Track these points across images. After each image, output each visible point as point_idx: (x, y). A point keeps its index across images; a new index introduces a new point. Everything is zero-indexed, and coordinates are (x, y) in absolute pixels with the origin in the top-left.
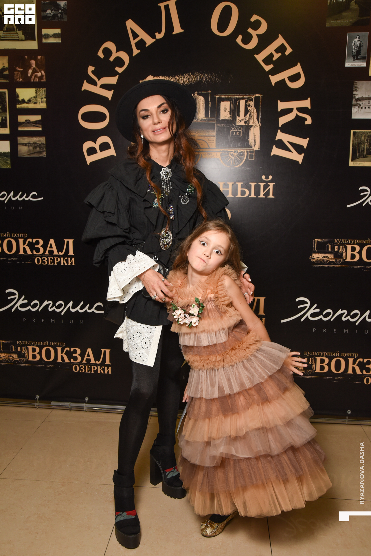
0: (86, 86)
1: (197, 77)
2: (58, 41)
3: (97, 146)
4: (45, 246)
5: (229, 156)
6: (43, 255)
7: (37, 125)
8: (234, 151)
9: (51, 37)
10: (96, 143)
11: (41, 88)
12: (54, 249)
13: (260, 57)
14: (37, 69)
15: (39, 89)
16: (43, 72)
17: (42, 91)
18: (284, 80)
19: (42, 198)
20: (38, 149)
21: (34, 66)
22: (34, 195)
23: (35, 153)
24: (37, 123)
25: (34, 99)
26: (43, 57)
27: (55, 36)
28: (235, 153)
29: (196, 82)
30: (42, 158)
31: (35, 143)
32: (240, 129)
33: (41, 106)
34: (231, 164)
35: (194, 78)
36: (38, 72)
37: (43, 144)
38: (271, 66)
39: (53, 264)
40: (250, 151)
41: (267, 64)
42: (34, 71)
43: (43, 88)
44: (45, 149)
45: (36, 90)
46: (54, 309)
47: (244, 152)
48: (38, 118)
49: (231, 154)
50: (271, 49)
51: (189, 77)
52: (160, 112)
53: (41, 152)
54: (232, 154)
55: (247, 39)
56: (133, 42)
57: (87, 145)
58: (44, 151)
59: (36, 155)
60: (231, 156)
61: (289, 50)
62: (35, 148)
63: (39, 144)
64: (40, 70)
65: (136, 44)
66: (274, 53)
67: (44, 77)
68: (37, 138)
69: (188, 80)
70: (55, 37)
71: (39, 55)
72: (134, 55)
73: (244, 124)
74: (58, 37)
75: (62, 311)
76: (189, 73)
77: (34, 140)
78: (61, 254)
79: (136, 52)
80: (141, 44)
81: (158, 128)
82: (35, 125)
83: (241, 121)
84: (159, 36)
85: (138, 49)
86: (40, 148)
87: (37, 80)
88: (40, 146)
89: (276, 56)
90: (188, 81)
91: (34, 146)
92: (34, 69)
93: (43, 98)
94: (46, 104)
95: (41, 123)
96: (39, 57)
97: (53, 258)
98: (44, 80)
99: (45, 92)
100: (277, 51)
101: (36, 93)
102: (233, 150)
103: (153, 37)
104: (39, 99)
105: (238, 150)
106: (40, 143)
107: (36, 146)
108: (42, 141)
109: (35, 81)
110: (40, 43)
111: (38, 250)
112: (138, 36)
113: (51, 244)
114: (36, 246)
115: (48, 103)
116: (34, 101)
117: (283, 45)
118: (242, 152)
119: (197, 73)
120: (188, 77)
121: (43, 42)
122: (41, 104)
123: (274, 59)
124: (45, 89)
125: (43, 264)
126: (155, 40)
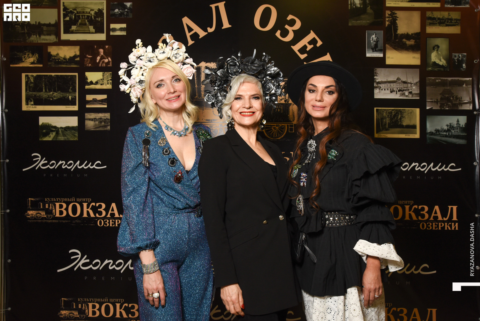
2: (124, 33)
4: (107, 210)
5: (272, 129)
6: (105, 217)
7: (103, 103)
8: (277, 125)
9: (118, 30)
11: (107, 72)
12: (116, 212)
13: (296, 48)
14: (104, 56)
15: (105, 73)
16: (110, 59)
17: (108, 74)
19: (105, 167)
20: (103, 123)
21: (102, 54)
22: (99, 163)
23: (100, 127)
24: (103, 101)
25: (101, 81)
26: (110, 46)
27: (121, 29)
28: (277, 126)
30: (106, 131)
31: (101, 118)
32: (281, 107)
33: (107, 87)
34: (274, 136)
36: (106, 59)
37: (108, 119)
38: (306, 55)
39: (114, 226)
40: (290, 125)
41: (302, 53)
42: (102, 58)
43: (109, 72)
44: (109, 124)
46: (114, 268)
47: (285, 126)
48: (105, 97)
49: (273, 128)
50: (305, 41)
52: (327, 92)
53: (105, 126)
54: (275, 128)
55: (285, 33)
56: (188, 35)
58: (108, 125)
59: (101, 129)
60: (273, 129)
61: (319, 43)
63: (104, 119)
64: (107, 57)
65: (191, 36)
66: (308, 45)
67: (111, 63)
68: (102, 114)
70: (121, 31)
71: (107, 45)
72: (189, 45)
73: (284, 103)
74: (124, 31)
75: (122, 269)
77: (100, 116)
79: (190, 42)
80: (195, 36)
81: (318, 105)
82: (101, 103)
83: (281, 100)
84: (210, 30)
85: (192, 40)
86: (105, 122)
87: (104, 65)
88: (105, 121)
89: (309, 47)
91: (100, 121)
92: (102, 56)
93: (109, 80)
94: (111, 85)
95: (106, 101)
96: (107, 47)
97: (114, 220)
98: (110, 65)
99: (110, 75)
100: (310, 43)
101: (103, 76)
102: (275, 124)
103: (206, 30)
104: (105, 81)
105: (280, 124)
106: (105, 118)
107: (101, 121)
108: (107, 116)
109: (102, 66)
110: (108, 35)
111: (100, 213)
112: (192, 30)
113: (113, 207)
115: (113, 84)
116: (101, 82)
117: (314, 39)
118: (283, 126)
121: (111, 34)
122: (107, 85)
123: (308, 49)
124: (111, 73)
125: (105, 225)
126: (207, 33)
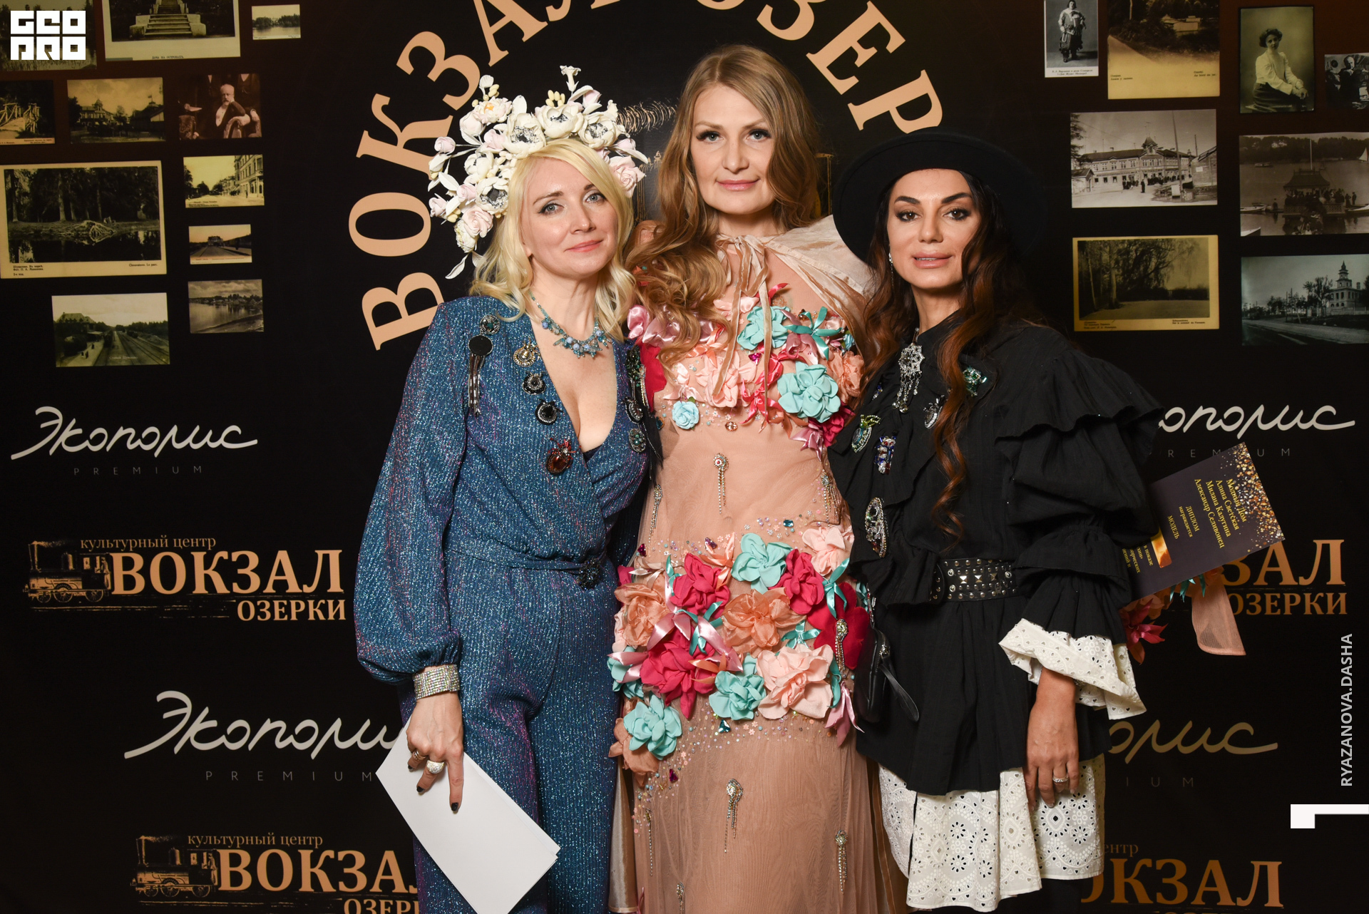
0: (369, 146)
1: (661, 114)
3: (399, 300)
4: (263, 571)
6: (259, 594)
7: (240, 250)
9: (275, 25)
10: (396, 293)
11: (249, 155)
12: (290, 576)
13: (821, 60)
14: (238, 105)
15: (244, 157)
16: (254, 114)
17: (252, 162)
18: (888, 113)
19: (255, 442)
20: (243, 311)
21: (231, 99)
22: (234, 433)
23: (234, 322)
24: (241, 244)
25: (231, 181)
27: (285, 22)
29: (656, 126)
30: (253, 334)
31: (236, 297)
33: (249, 201)
35: (651, 117)
36: (243, 115)
37: (257, 299)
38: (852, 81)
39: (286, 618)
41: (840, 75)
42: (232, 112)
43: (254, 153)
45: (238, 160)
46: (291, 744)
48: (244, 230)
50: (849, 38)
51: (638, 116)
53: (250, 320)
55: (786, 15)
56: (489, 31)
57: (374, 298)
58: (258, 318)
59: (237, 329)
61: (896, 41)
62: (236, 308)
63: (245, 298)
64: (248, 108)
65: (497, 36)
66: (858, 48)
67: (258, 127)
68: (239, 283)
69: (637, 121)
72: (491, 62)
74: (294, 25)
75: (314, 747)
76: (637, 104)
77: (233, 289)
78: (307, 589)
79: (496, 55)
80: (509, 35)
81: (928, 253)
82: (234, 249)
84: (556, 14)
85: (502, 48)
86: (247, 308)
87: (238, 133)
88: (248, 303)
89: (864, 55)
90: (635, 125)
91: (233, 305)
92: (231, 106)
93: (254, 180)
94: (262, 195)
95: (250, 244)
96: (244, 77)
97: (285, 602)
98: (258, 133)
99: (259, 163)
100: (865, 42)
101: (237, 167)
103: (541, 16)
104: (244, 183)
106: (248, 296)
107: (237, 305)
108: (255, 290)
109: (233, 137)
110: (246, 41)
111: (245, 582)
112: (501, 15)
113: (280, 563)
114: (240, 571)
115: (267, 192)
116: (232, 187)
117: (879, 28)
119: (657, 105)
120: (635, 115)
122: (250, 195)
123: (859, 62)
124: (260, 156)
125: (259, 618)
126: (545, 24)
